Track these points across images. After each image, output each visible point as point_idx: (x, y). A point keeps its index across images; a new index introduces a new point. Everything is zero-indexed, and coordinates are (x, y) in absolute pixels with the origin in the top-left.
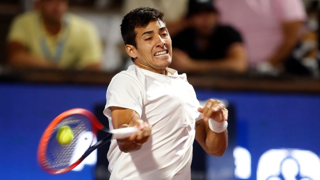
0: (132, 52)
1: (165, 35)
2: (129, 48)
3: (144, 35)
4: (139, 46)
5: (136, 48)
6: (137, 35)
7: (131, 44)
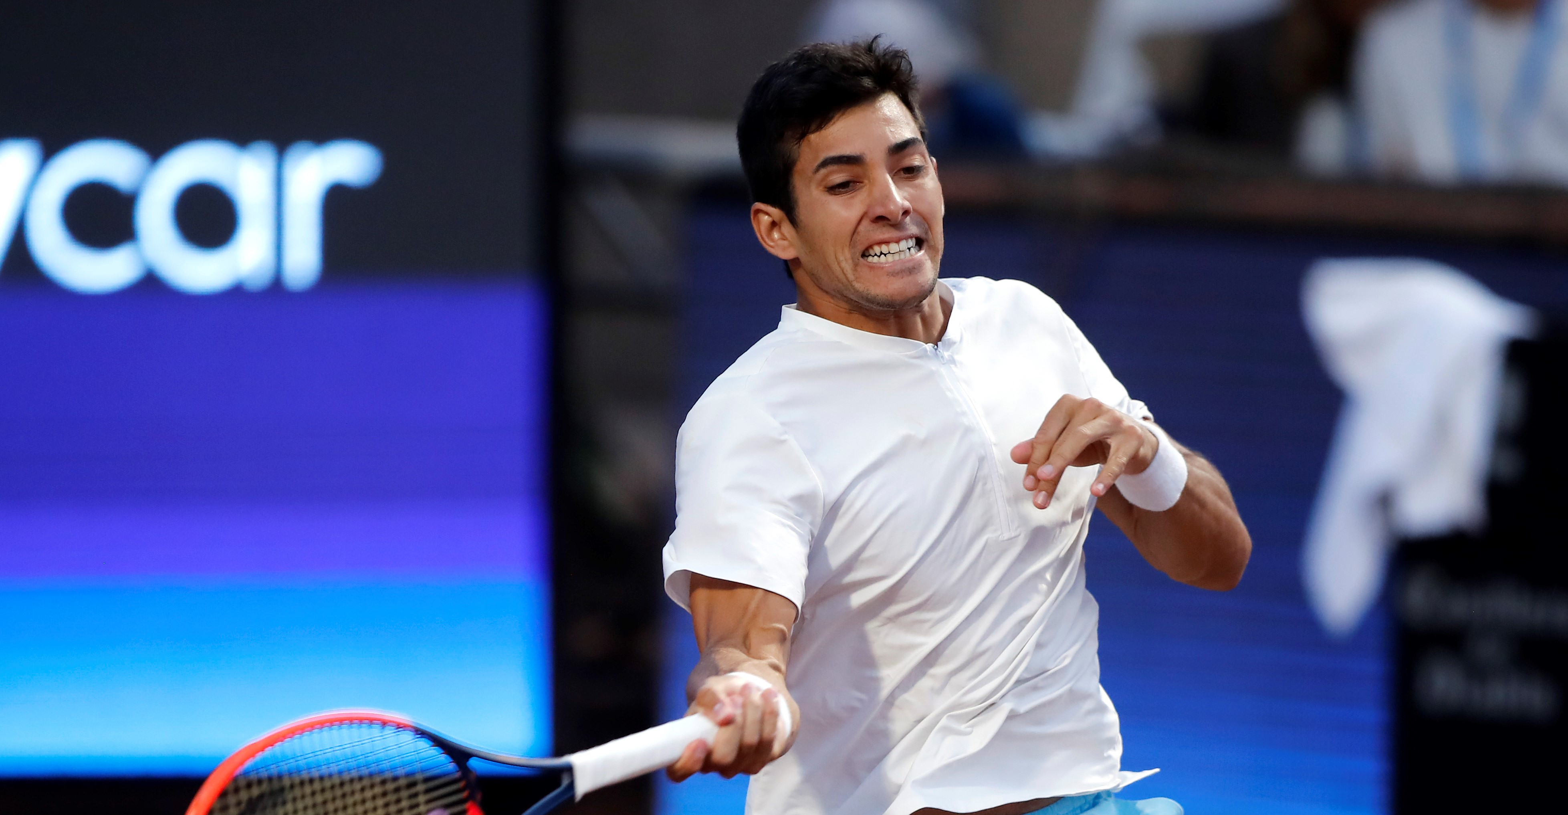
0: (776, 235)
1: (911, 172)
2: (765, 219)
3: (823, 171)
4: (803, 213)
5: (793, 221)
6: (799, 167)
7: (773, 204)
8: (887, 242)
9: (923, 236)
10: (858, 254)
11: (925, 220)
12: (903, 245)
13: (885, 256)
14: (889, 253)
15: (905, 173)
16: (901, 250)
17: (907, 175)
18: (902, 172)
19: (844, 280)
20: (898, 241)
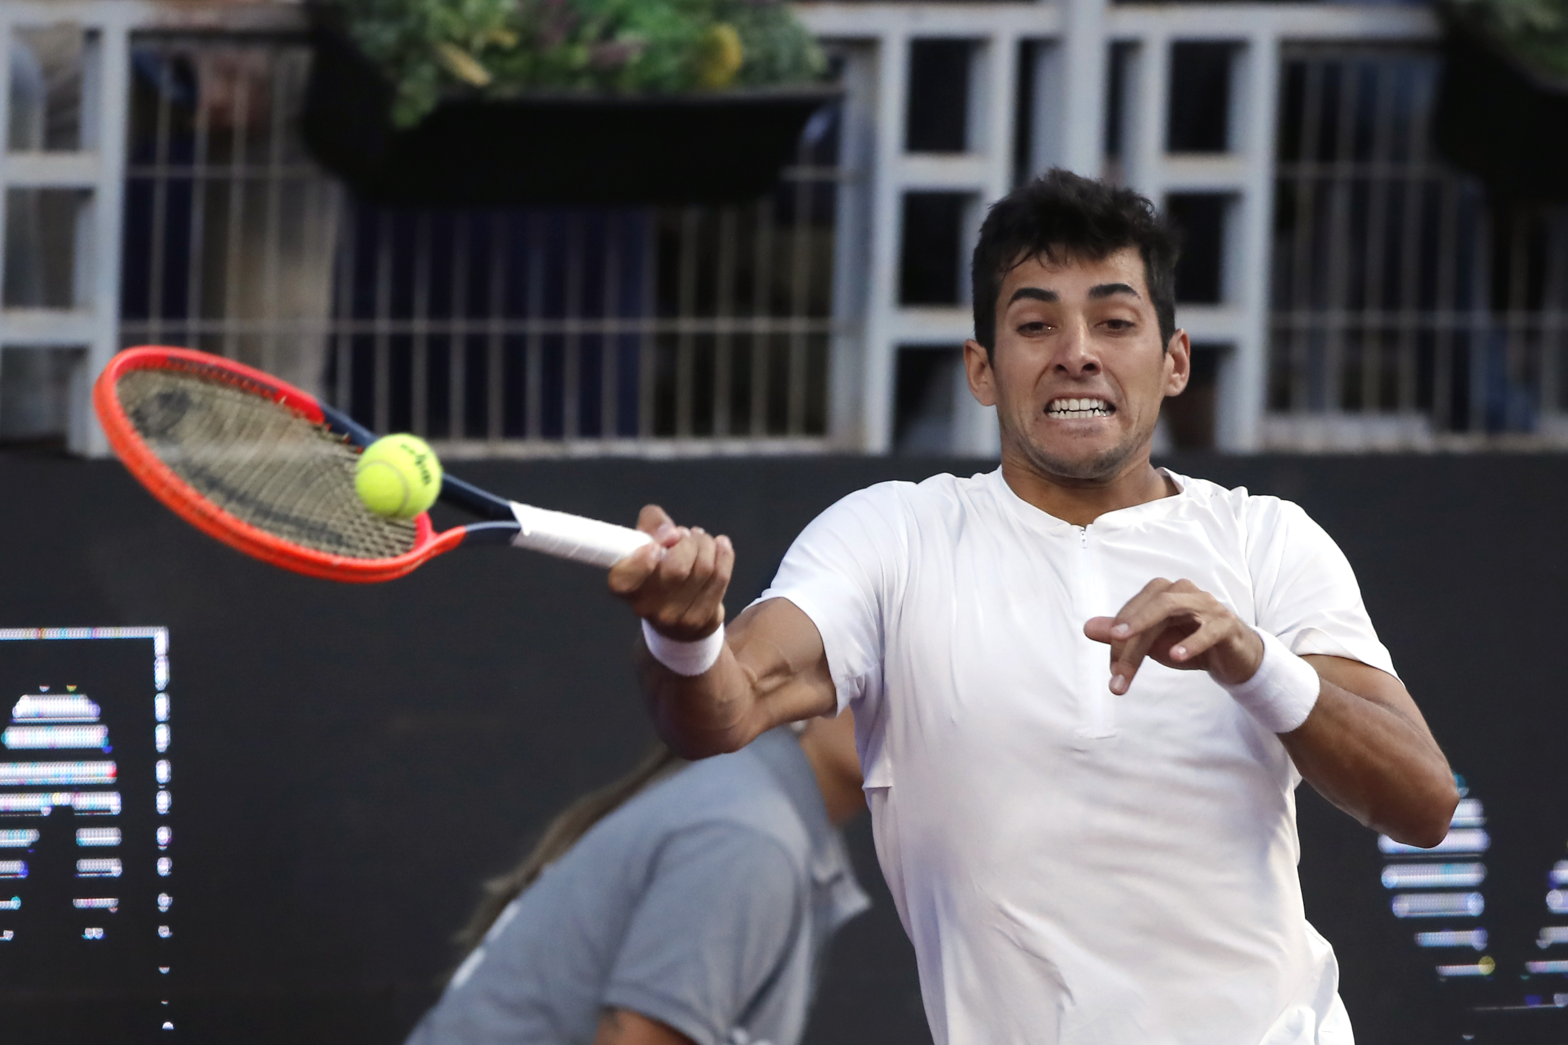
8: (1067, 397)
9: (1114, 401)
10: (1041, 409)
11: (1118, 382)
12: (1085, 404)
13: (1065, 413)
14: (1068, 410)
15: (1109, 327)
16: (1081, 409)
17: (1112, 330)
18: (1105, 325)
19: (1022, 433)
20: (1079, 397)
